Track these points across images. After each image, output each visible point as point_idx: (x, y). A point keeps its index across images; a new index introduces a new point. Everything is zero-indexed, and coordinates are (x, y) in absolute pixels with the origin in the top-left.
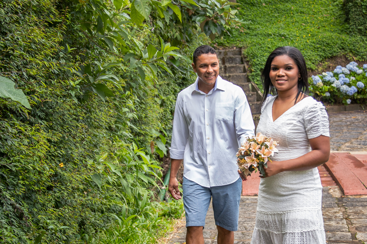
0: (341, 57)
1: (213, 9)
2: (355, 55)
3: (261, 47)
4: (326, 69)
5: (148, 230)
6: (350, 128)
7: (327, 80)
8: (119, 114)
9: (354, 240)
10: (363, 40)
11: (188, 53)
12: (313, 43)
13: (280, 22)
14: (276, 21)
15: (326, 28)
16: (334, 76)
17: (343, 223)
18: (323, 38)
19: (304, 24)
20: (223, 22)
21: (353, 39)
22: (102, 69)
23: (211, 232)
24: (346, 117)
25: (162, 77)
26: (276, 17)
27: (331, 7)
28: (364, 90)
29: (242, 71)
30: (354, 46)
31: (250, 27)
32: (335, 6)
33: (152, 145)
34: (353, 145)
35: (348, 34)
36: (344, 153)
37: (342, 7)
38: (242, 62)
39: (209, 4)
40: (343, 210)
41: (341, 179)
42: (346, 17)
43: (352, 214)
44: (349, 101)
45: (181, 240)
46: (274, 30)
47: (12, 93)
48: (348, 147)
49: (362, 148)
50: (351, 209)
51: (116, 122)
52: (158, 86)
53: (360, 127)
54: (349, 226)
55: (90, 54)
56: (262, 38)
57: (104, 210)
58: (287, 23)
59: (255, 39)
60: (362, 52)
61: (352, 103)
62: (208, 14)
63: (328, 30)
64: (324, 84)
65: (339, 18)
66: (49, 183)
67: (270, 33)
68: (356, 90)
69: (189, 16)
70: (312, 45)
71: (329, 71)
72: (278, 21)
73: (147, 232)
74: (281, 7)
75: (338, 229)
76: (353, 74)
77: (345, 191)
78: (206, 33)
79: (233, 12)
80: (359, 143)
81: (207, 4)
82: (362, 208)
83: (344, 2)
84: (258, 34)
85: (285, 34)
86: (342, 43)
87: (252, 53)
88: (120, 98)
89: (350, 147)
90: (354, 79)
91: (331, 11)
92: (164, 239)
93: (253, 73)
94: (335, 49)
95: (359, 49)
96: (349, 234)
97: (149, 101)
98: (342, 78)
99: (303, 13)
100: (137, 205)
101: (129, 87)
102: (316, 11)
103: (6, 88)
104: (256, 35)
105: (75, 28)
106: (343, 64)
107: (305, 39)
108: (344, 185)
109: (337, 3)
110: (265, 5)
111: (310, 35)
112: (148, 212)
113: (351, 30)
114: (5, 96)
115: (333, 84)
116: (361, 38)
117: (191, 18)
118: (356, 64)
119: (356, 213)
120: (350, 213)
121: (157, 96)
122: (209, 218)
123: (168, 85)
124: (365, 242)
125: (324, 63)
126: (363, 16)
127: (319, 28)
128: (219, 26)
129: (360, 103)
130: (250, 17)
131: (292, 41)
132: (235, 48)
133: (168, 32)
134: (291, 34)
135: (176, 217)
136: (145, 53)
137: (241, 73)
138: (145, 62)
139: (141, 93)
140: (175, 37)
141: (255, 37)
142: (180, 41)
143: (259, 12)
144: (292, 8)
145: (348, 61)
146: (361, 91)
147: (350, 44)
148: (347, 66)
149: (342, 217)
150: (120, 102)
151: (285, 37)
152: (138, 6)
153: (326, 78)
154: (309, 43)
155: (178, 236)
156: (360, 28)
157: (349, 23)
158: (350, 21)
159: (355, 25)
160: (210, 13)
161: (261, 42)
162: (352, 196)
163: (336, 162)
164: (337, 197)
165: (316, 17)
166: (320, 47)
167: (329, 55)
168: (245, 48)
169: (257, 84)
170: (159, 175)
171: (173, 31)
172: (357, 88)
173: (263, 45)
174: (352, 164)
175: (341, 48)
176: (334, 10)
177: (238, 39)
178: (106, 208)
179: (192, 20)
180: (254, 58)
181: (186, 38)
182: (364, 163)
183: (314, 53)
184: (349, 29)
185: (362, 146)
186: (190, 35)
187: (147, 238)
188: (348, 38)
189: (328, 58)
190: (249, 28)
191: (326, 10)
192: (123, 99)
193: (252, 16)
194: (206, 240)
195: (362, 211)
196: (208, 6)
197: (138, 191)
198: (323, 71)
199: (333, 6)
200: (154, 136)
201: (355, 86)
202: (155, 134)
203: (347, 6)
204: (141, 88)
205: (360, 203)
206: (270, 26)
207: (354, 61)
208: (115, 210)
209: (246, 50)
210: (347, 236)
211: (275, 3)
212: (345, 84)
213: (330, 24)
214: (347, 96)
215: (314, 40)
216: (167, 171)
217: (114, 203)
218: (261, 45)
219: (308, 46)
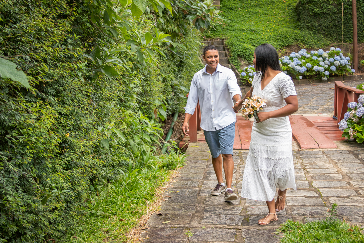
0: (294, 46)
1: (201, 10)
2: (305, 44)
3: (238, 39)
4: (284, 54)
5: (150, 180)
6: (302, 96)
7: (285, 62)
8: (128, 89)
9: (311, 188)
10: (310, 33)
11: (184, 42)
12: (275, 35)
13: (251, 21)
14: (248, 20)
15: (284, 25)
16: (290, 59)
17: (301, 173)
18: (282, 32)
19: (268, 22)
20: (209, 19)
21: (303, 33)
22: (109, 54)
23: (199, 181)
24: (299, 89)
25: (164, 61)
26: (248, 18)
27: (287, 10)
28: (312, 69)
29: (224, 56)
30: (304, 38)
31: (230, 24)
32: (290, 9)
33: (155, 112)
34: (305, 109)
35: (299, 29)
36: (298, 116)
37: (295, 10)
38: (224, 49)
39: (199, 6)
40: (301, 161)
41: (298, 136)
42: (298, 17)
43: (308, 164)
44: (301, 77)
45: (175, 189)
46: (247, 27)
47: (14, 74)
48: (301, 111)
49: (311, 111)
50: (307, 161)
51: (125, 95)
52: (161, 67)
53: (309, 96)
54: (307, 175)
55: (100, 42)
56: (238, 32)
57: (115, 165)
58: (256, 22)
59: (233, 33)
60: (309, 42)
61: (303, 78)
62: (198, 14)
63: (285, 27)
64: (283, 65)
65: (293, 18)
66: (57, 150)
67: (244, 28)
68: (306, 69)
69: (184, 15)
70: (274, 37)
71: (286, 56)
72: (249, 20)
73: (148, 182)
74: (252, 10)
75: (298, 178)
76: (303, 58)
77: (301, 146)
78: (197, 28)
79: (217, 12)
80: (309, 108)
81: (198, 6)
82: (315, 160)
83: (296, 7)
84: (235, 29)
85: (255, 29)
86: (295, 36)
87: (231, 43)
88: (128, 76)
89: (303, 111)
90: (304, 61)
91: (287, 13)
92: (161, 188)
93: (232, 58)
94: (290, 40)
95: (308, 40)
96: (307, 182)
97: (153, 78)
98: (296, 61)
99: (267, 14)
100: (143, 160)
101: (135, 68)
102: (276, 13)
103: (8, 69)
104: (234, 30)
105: (84, 20)
106: (296, 50)
107: (269, 33)
108: (300, 141)
109: (291, 7)
110: (241, 9)
111: (272, 30)
112: (150, 165)
113: (301, 26)
114: (6, 76)
115: (289, 65)
116: (309, 32)
117: (186, 17)
118: (305, 50)
119: (310, 164)
120: (306, 164)
121: (160, 74)
122: (198, 169)
123: (169, 66)
124: (320, 190)
125: (282, 50)
126: (310, 16)
127: (279, 25)
128: (206, 22)
129: (309, 79)
130: (230, 17)
131: (259, 34)
132: (219, 40)
133: (168, 27)
134: (259, 29)
135: (172, 168)
136: (143, 41)
137: (223, 57)
138: (143, 48)
139: (146, 72)
140: (174, 30)
141: (233, 32)
142: (178, 34)
143: (236, 14)
144: (260, 11)
145: (300, 49)
146: (310, 70)
147: (301, 36)
148: (299, 52)
149: (300, 168)
150: (129, 80)
151: (255, 32)
152: (137, 1)
153: (284, 61)
154: (272, 36)
155: (172, 185)
156: (308, 25)
157: (300, 22)
158: (301, 20)
159: (305, 23)
160: (199, 13)
161: (237, 35)
162: (306, 149)
163: (293, 122)
164: (295, 150)
165: (276, 17)
166: (279, 39)
167: (286, 44)
168: (226, 39)
169: (235, 65)
170: (161, 135)
171: (171, 26)
172: (307, 67)
173: (239, 37)
174: (305, 124)
175: (294, 39)
176: (289, 13)
177: (221, 33)
178: (116, 163)
179: (187, 18)
180: (232, 47)
181: (183, 32)
182: (313, 123)
183: (275, 43)
184: (300, 25)
185: (311, 110)
186: (185, 30)
187: (148, 188)
188: (299, 32)
189: (285, 46)
190: (229, 26)
191: (284, 12)
192: (131, 77)
193: (231, 16)
194: (195, 188)
195: (315, 162)
196: (198, 8)
197: (143, 148)
198: (282, 56)
199: (288, 9)
200: (157, 105)
201: (305, 66)
202: (158, 103)
203: (298, 9)
204: (146, 69)
205: (313, 155)
206: (244, 24)
207: (304, 48)
208: (124, 164)
209: (227, 41)
210: (305, 184)
211: (247, 8)
212: (298, 65)
213: (286, 22)
214: (299, 73)
215: (276, 34)
216: (169, 130)
217: (123, 160)
218: (237, 37)
219: (271, 38)
